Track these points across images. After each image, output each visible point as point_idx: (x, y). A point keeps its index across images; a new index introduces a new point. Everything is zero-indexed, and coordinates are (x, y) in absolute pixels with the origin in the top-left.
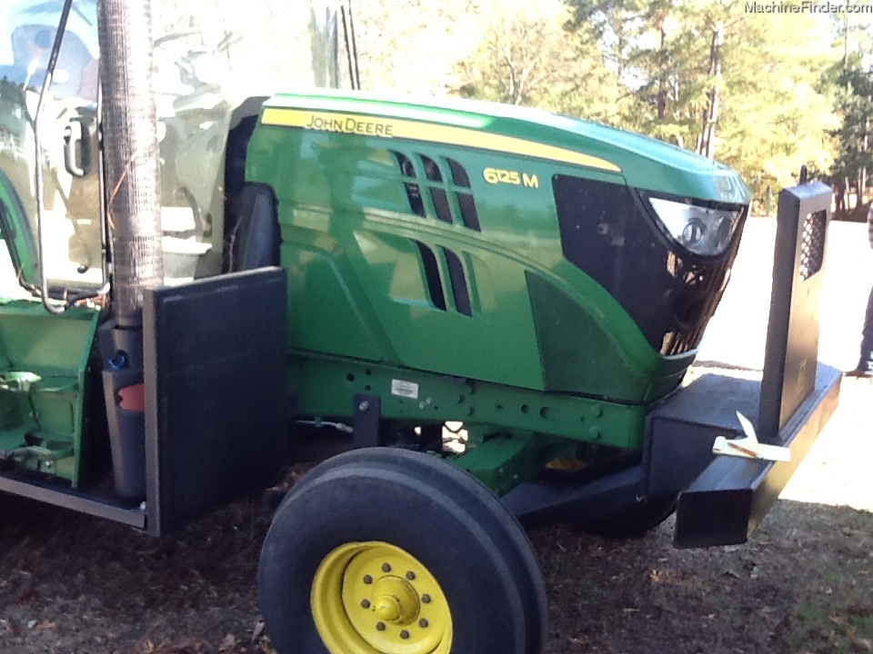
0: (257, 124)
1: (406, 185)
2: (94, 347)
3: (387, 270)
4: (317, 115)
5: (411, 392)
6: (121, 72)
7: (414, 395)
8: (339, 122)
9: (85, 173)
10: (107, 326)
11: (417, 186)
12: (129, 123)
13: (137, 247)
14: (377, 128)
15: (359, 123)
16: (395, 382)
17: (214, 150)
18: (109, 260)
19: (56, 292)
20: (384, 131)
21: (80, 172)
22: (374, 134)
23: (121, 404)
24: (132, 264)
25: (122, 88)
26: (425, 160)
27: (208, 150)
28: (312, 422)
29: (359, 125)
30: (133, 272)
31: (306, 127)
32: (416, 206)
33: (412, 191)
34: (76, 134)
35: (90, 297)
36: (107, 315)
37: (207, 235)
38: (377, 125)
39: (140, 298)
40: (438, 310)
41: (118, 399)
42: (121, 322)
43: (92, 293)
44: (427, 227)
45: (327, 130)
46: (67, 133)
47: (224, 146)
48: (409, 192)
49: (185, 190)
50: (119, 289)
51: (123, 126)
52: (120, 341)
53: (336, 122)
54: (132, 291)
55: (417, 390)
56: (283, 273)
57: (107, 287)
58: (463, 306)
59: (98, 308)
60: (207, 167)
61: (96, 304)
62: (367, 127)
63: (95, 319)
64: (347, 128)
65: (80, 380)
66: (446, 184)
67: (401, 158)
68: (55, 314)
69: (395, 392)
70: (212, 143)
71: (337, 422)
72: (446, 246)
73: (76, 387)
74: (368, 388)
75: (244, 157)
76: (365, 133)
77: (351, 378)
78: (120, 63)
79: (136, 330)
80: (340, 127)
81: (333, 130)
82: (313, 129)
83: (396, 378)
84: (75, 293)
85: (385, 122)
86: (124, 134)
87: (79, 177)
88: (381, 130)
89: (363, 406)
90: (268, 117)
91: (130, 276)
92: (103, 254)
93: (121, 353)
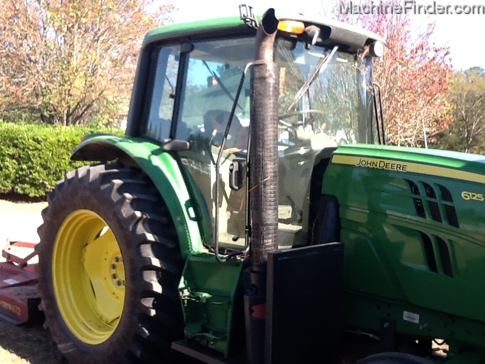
0: (329, 163)
1: (415, 199)
2: (240, 281)
3: (400, 246)
4: (363, 159)
5: (414, 319)
6: (261, 137)
7: (417, 321)
8: (375, 163)
9: (239, 188)
10: (247, 270)
11: (421, 200)
12: (264, 164)
13: (265, 229)
14: (397, 167)
15: (387, 164)
16: (405, 313)
17: (306, 177)
18: (250, 235)
19: (222, 250)
20: (401, 168)
21: (237, 188)
22: (395, 170)
23: (253, 314)
24: (262, 238)
25: (261, 145)
26: (426, 185)
27: (302, 176)
28: (355, 332)
29: (387, 165)
30: (262, 242)
31: (356, 165)
32: (420, 212)
33: (418, 203)
34: (236, 168)
35: (238, 254)
36: (247, 264)
37: (300, 222)
38: (397, 165)
39: (266, 256)
40: (432, 272)
41: (251, 311)
42: (255, 269)
43: (240, 252)
44: (426, 224)
45: (368, 167)
46: (231, 167)
47: (311, 175)
48: (416, 203)
49: (289, 197)
50: (255, 251)
51: (261, 165)
52: (253, 279)
53: (373, 163)
54: (261, 253)
55: (418, 318)
56: (342, 246)
57: (248, 249)
58: (448, 270)
59: (242, 260)
60: (302, 186)
61: (241, 258)
62: (392, 166)
63: (241, 266)
64: (379, 166)
65: (232, 299)
66: (438, 200)
67: (411, 184)
68: (222, 263)
69: (405, 318)
70: (304, 173)
71: (370, 333)
72: (438, 235)
73: (229, 303)
74: (389, 315)
75: (321, 181)
76: (390, 169)
77: (379, 308)
78: (261, 133)
79: (263, 274)
80: (376, 166)
81: (371, 167)
82: (360, 166)
83: (406, 311)
84: (231, 251)
85: (402, 163)
86: (261, 169)
87: (236, 190)
88: (400, 168)
89: (386, 325)
90: (335, 160)
91: (261, 244)
92: (246, 231)
93: (254, 285)
